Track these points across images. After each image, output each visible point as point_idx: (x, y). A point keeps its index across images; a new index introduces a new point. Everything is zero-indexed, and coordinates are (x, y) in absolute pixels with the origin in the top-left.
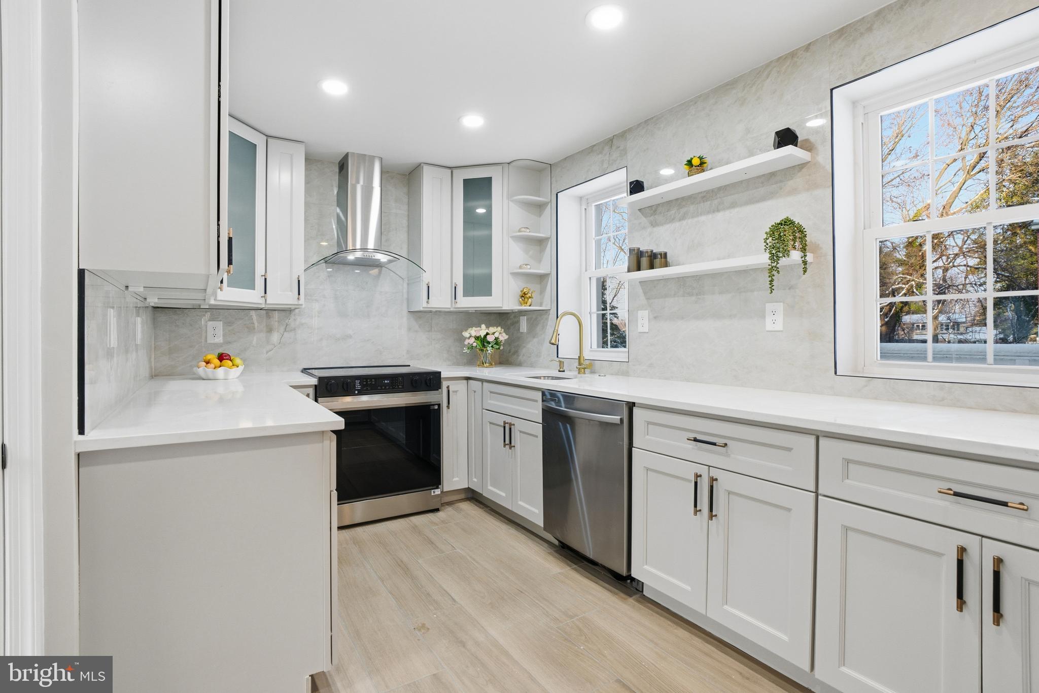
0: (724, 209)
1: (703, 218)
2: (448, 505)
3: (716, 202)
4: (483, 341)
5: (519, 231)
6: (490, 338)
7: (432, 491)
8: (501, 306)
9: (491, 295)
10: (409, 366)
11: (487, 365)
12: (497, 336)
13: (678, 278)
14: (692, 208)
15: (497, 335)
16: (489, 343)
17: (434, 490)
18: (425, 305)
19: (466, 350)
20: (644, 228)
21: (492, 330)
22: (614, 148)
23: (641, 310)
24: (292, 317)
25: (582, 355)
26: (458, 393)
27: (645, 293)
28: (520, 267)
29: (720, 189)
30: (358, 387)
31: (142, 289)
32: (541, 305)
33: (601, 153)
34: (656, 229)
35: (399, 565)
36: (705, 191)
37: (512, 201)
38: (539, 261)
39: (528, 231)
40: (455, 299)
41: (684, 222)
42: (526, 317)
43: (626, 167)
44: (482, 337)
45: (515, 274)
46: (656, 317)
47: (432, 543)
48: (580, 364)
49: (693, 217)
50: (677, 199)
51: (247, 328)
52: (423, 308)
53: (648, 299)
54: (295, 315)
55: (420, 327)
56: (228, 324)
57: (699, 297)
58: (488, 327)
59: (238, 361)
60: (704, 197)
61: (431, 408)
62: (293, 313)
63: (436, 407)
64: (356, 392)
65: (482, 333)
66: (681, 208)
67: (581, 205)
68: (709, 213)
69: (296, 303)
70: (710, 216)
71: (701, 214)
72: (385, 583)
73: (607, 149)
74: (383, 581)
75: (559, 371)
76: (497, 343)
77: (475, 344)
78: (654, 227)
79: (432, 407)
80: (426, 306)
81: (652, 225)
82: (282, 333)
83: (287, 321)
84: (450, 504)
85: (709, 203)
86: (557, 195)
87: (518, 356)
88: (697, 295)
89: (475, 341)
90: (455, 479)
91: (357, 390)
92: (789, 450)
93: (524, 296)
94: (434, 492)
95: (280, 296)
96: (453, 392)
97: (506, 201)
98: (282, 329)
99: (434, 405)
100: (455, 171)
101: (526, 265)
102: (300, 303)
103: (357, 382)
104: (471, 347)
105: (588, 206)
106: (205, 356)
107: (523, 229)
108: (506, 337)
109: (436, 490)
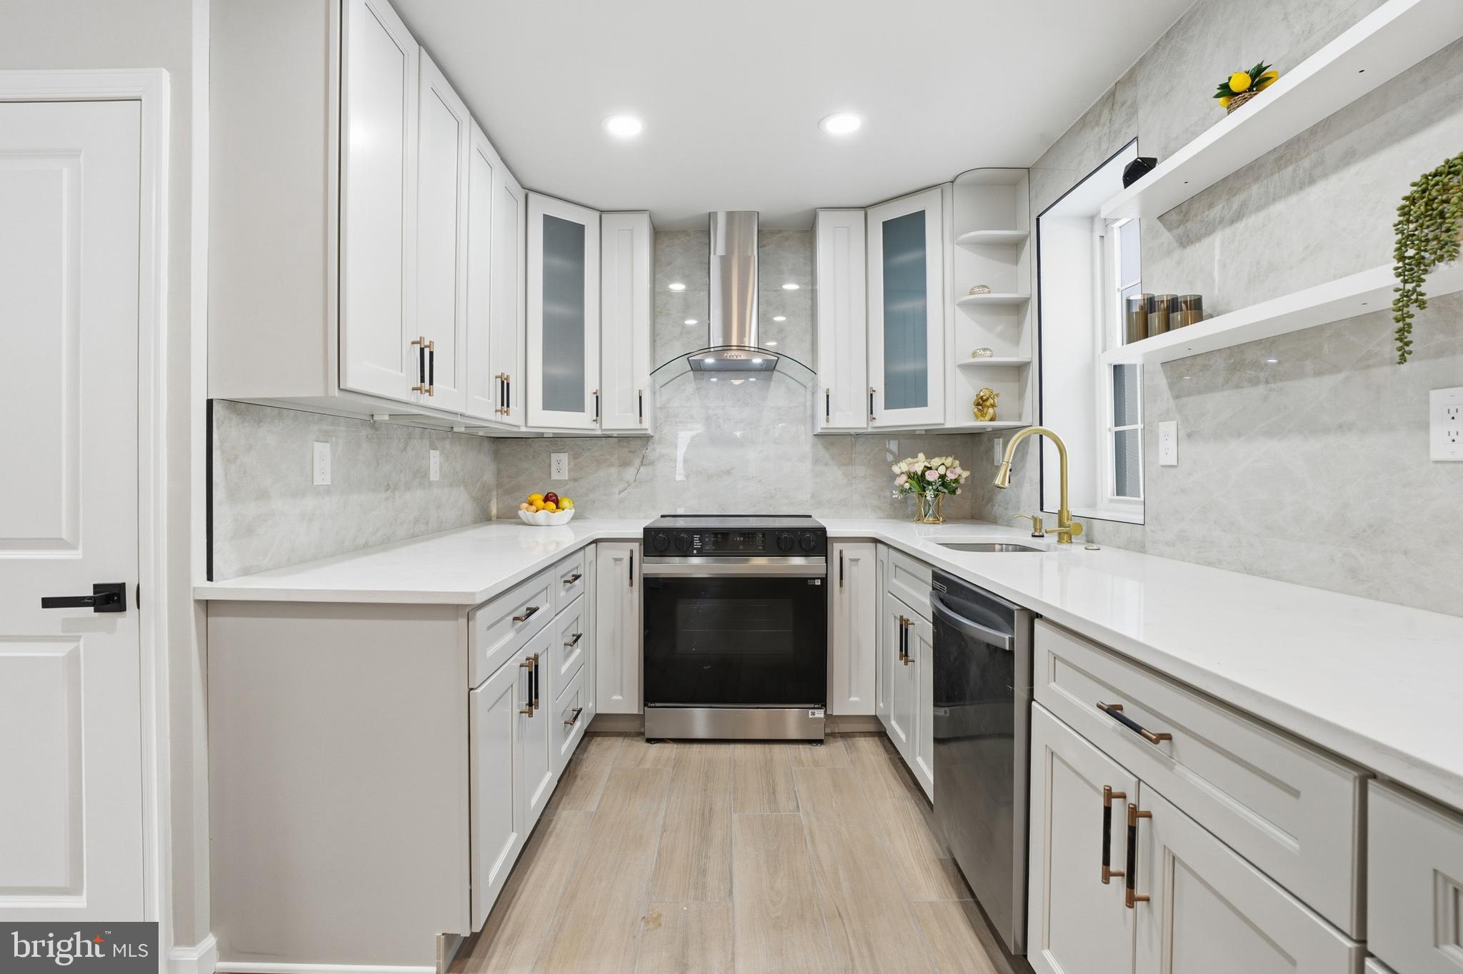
0: (1325, 175)
1: (1279, 207)
2: (841, 737)
3: (1306, 163)
4: (920, 480)
5: (971, 293)
6: (931, 476)
7: (810, 711)
8: (943, 422)
9: (927, 406)
10: (810, 516)
11: (931, 519)
12: (943, 473)
13: (1230, 348)
14: (1255, 190)
15: (942, 470)
16: (929, 483)
17: (813, 711)
18: (824, 424)
19: (896, 495)
20: (1169, 252)
21: (936, 462)
22: (1117, 107)
23: (1164, 421)
24: (650, 447)
25: (1065, 508)
26: (859, 562)
27: (1171, 385)
28: (974, 354)
29: (1313, 131)
30: (697, 544)
31: (387, 418)
32: (1020, 419)
33: (1097, 124)
34: (1190, 250)
35: (703, 814)
36: (1281, 146)
37: (959, 244)
38: (1016, 340)
39: (986, 290)
40: (872, 413)
41: (1240, 226)
42: (1001, 440)
43: (1136, 138)
44: (919, 473)
45: (966, 368)
46: (1189, 435)
47: (774, 792)
48: (1061, 524)
49: (1259, 209)
50: (1225, 180)
51: (596, 460)
52: (822, 428)
53: (1177, 397)
54: (653, 443)
55: (833, 459)
56: (575, 456)
57: (1273, 386)
58: (929, 457)
59: (565, 503)
60: (1281, 157)
61: (809, 584)
62: (652, 441)
63: (818, 582)
64: (695, 552)
65: (919, 468)
66: (1235, 195)
67: (1092, 231)
68: (1290, 191)
69: (639, 427)
70: (1293, 199)
71: (1274, 200)
72: (665, 835)
73: (1106, 112)
74: (665, 831)
75: (1033, 536)
76: (944, 484)
77: (907, 486)
78: (1184, 247)
79: (810, 582)
80: (825, 426)
81: (1181, 243)
82: (638, 467)
83: (644, 452)
84: (845, 736)
85: (1290, 168)
86: (1038, 220)
87: (992, 506)
88: (1267, 382)
89: (909, 480)
90: (852, 699)
91: (695, 549)
92: (1296, 794)
93: (981, 403)
94: (813, 714)
95: (619, 419)
96: (852, 560)
97: (948, 246)
98: (637, 462)
99: (814, 579)
100: (870, 211)
101: (985, 350)
102: (644, 427)
103: (697, 537)
104: (903, 491)
105: (1106, 232)
106: (530, 496)
107: (976, 290)
108: (966, 474)
109: (816, 711)
